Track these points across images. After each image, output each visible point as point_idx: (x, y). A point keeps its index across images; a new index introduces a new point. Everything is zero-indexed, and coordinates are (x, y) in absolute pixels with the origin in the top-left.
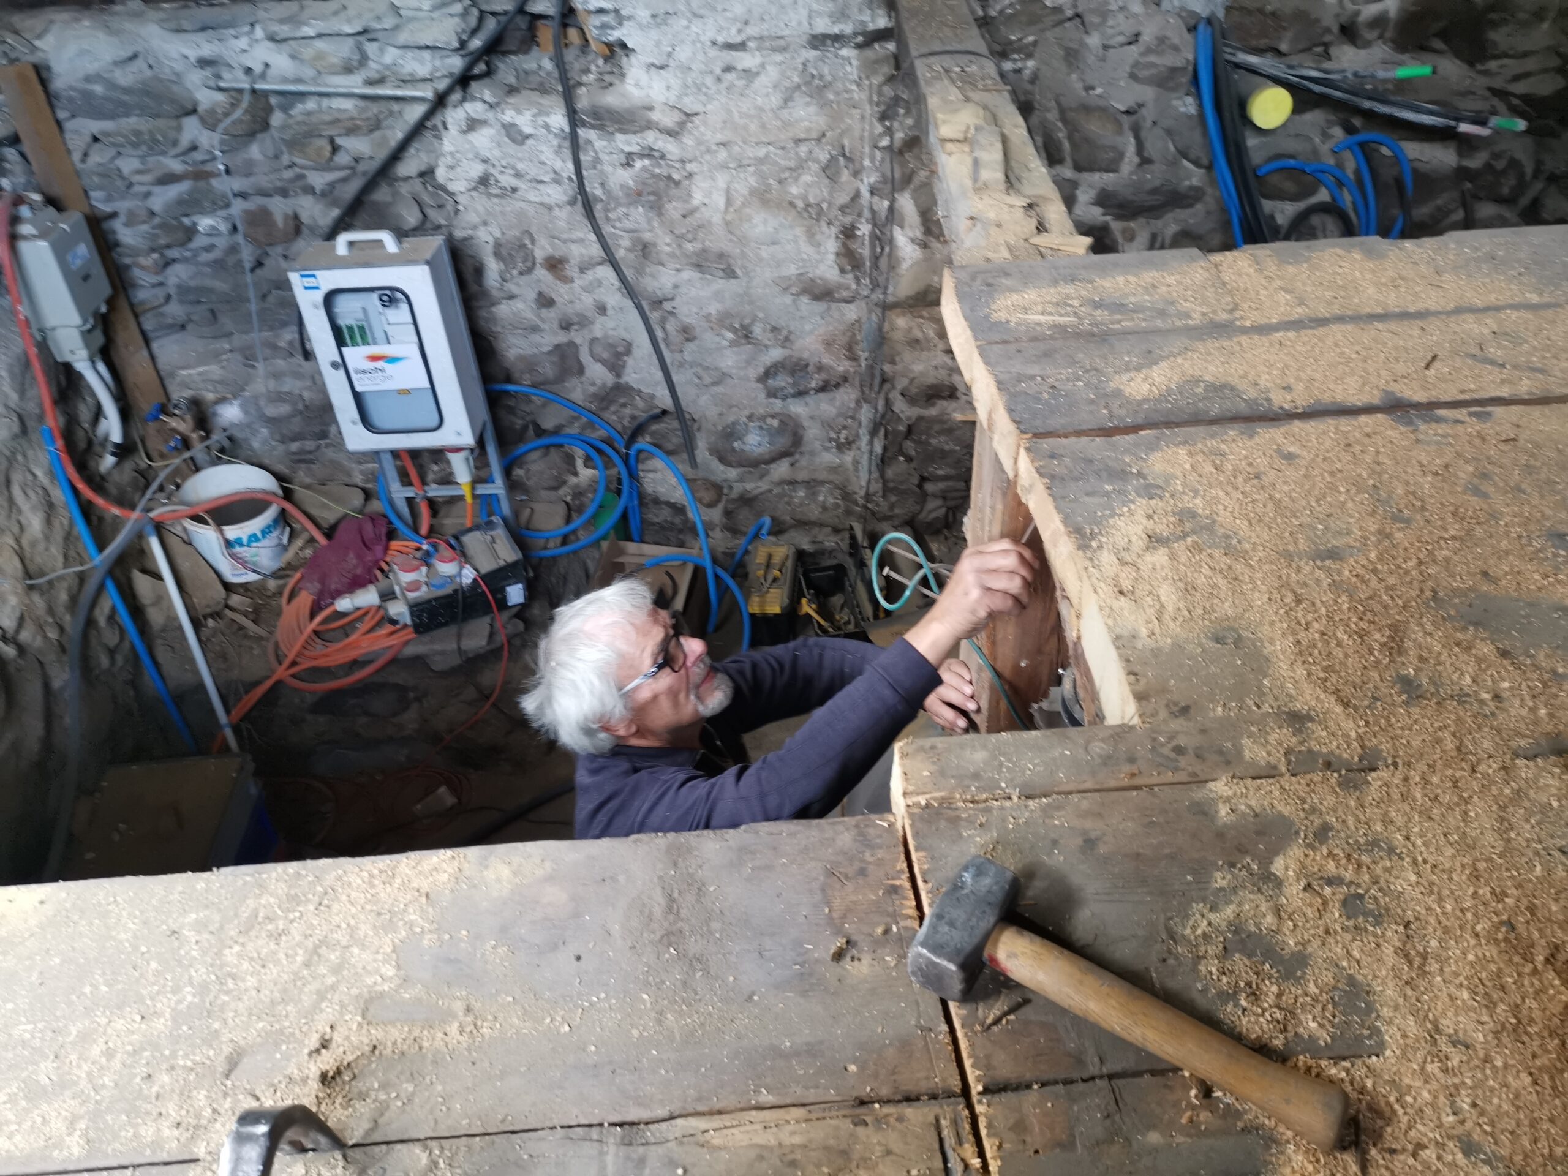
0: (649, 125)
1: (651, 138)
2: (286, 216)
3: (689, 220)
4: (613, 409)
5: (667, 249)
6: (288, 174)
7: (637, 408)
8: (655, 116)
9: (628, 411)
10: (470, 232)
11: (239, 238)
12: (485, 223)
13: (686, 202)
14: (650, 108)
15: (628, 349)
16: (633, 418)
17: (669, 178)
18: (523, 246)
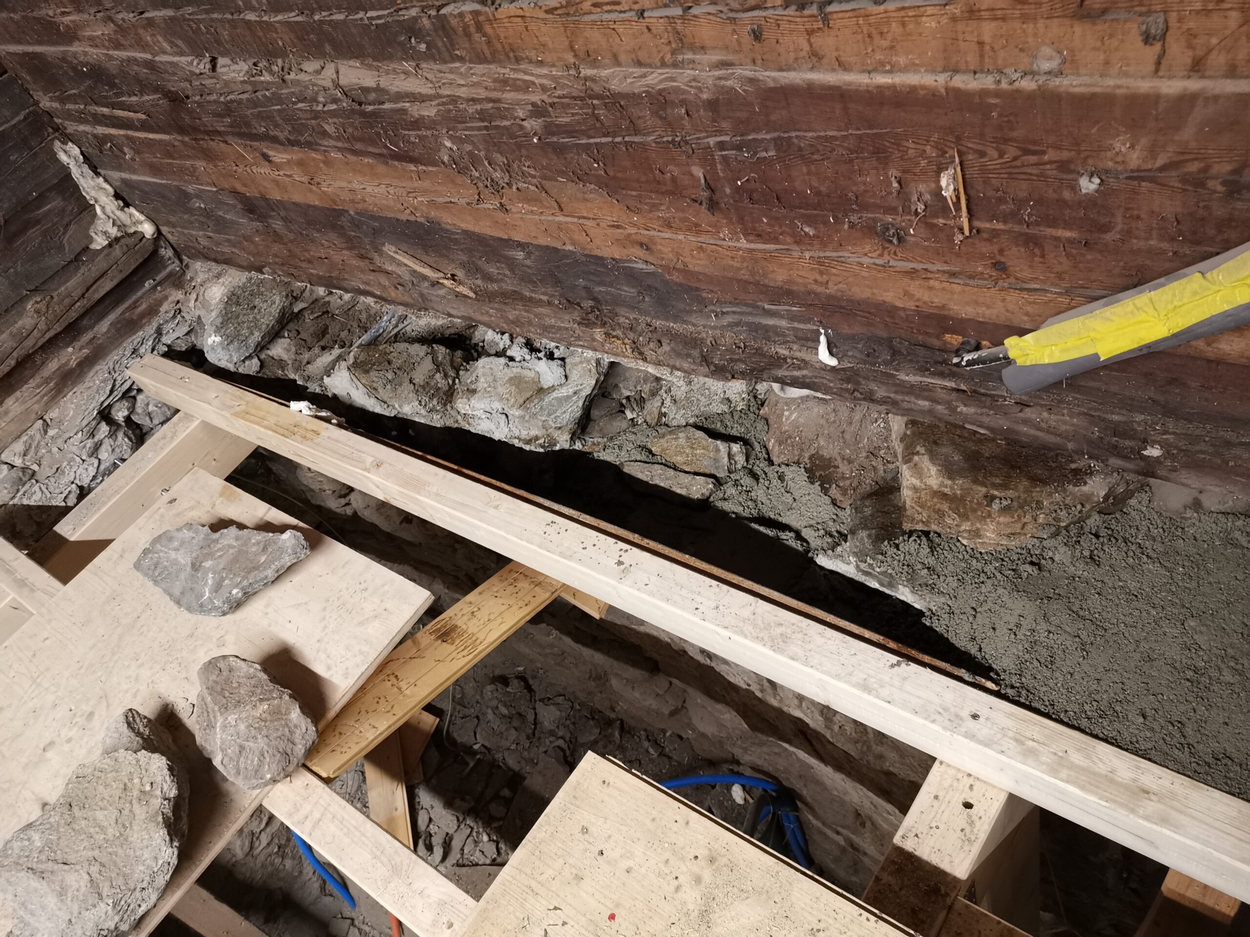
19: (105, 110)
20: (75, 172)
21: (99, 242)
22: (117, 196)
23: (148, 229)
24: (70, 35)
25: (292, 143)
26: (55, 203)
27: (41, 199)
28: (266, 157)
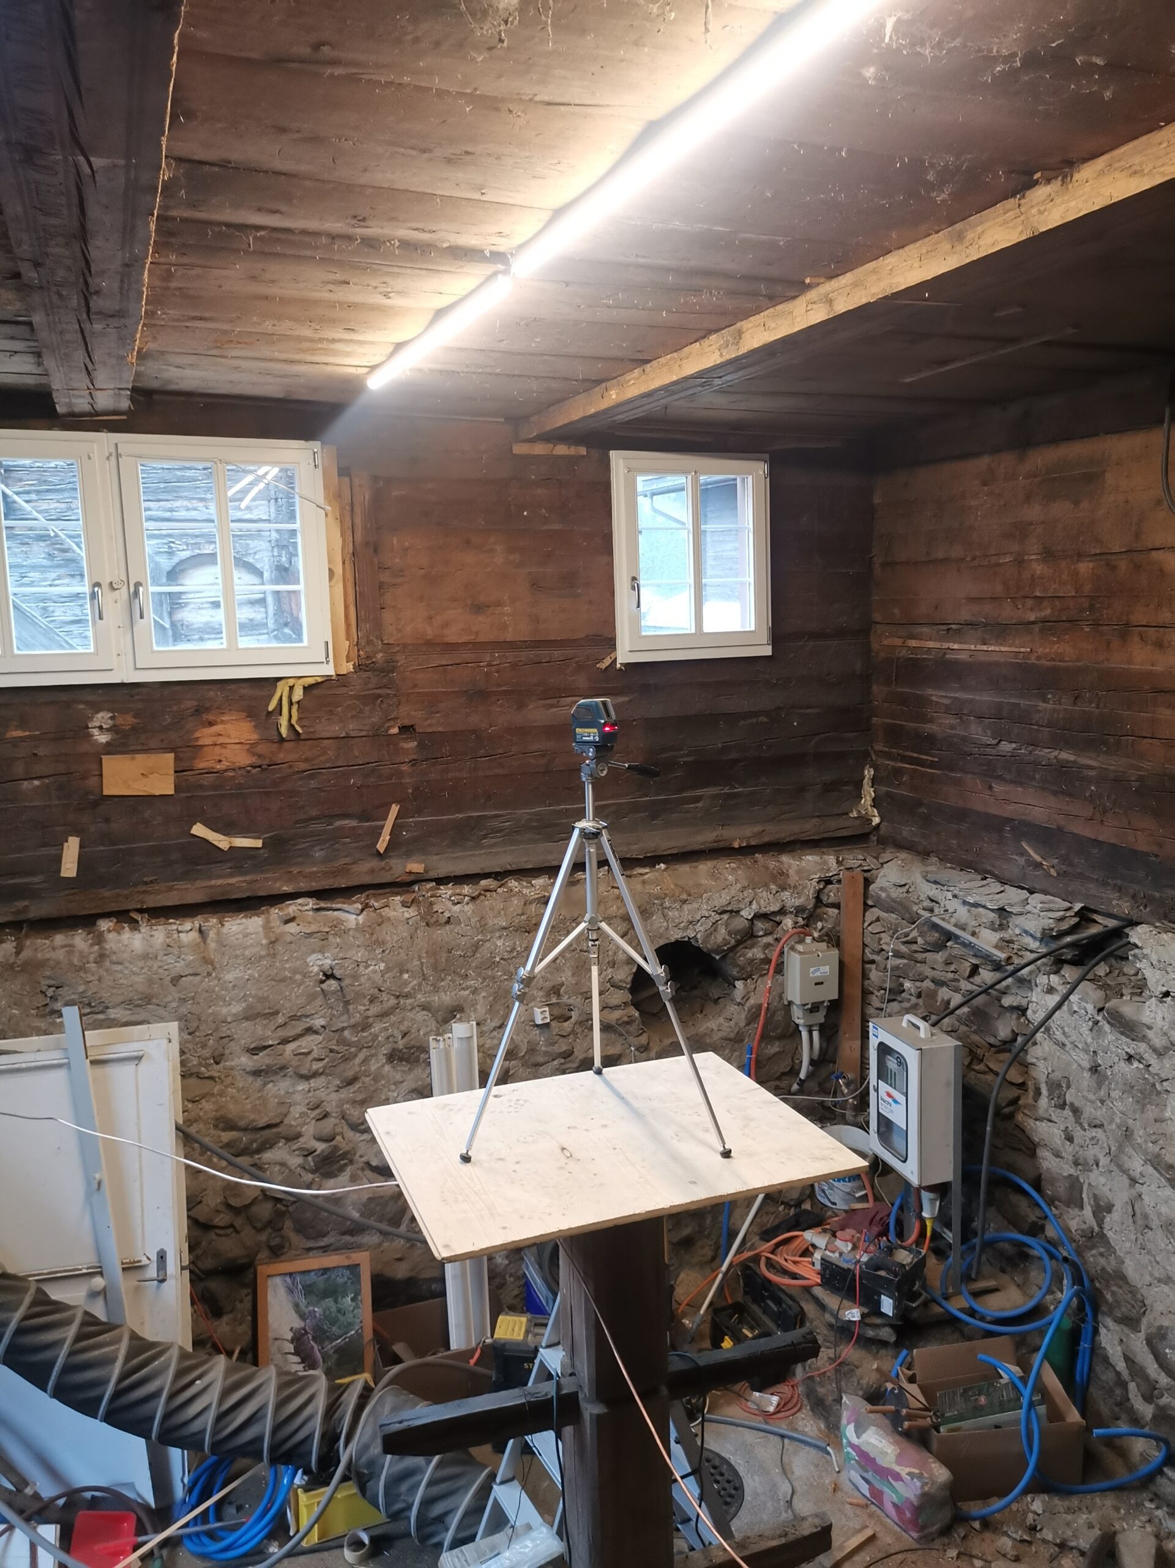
0: (1144, 1039)
1: (1142, 1047)
2: (943, 1000)
3: (1158, 1124)
4: (1094, 1252)
5: (1139, 1141)
6: (951, 976)
7: (1109, 1263)
8: (1150, 1034)
9: (1102, 1261)
10: (1034, 1060)
11: (920, 1001)
12: (1045, 1059)
13: (1162, 1111)
14: (1150, 1028)
15: (1109, 1208)
16: (1103, 1269)
17: (1154, 1085)
18: (1059, 1086)
19: (915, 755)
20: (866, 780)
21: (854, 814)
22: (874, 800)
23: (876, 820)
24: (931, 721)
25: (1011, 782)
26: (850, 788)
27: (847, 783)
28: (990, 788)
